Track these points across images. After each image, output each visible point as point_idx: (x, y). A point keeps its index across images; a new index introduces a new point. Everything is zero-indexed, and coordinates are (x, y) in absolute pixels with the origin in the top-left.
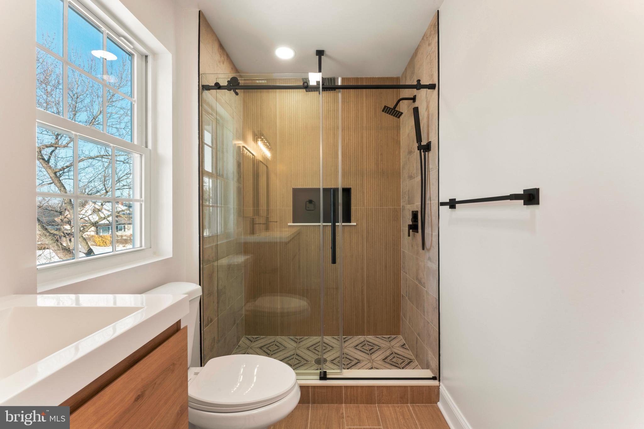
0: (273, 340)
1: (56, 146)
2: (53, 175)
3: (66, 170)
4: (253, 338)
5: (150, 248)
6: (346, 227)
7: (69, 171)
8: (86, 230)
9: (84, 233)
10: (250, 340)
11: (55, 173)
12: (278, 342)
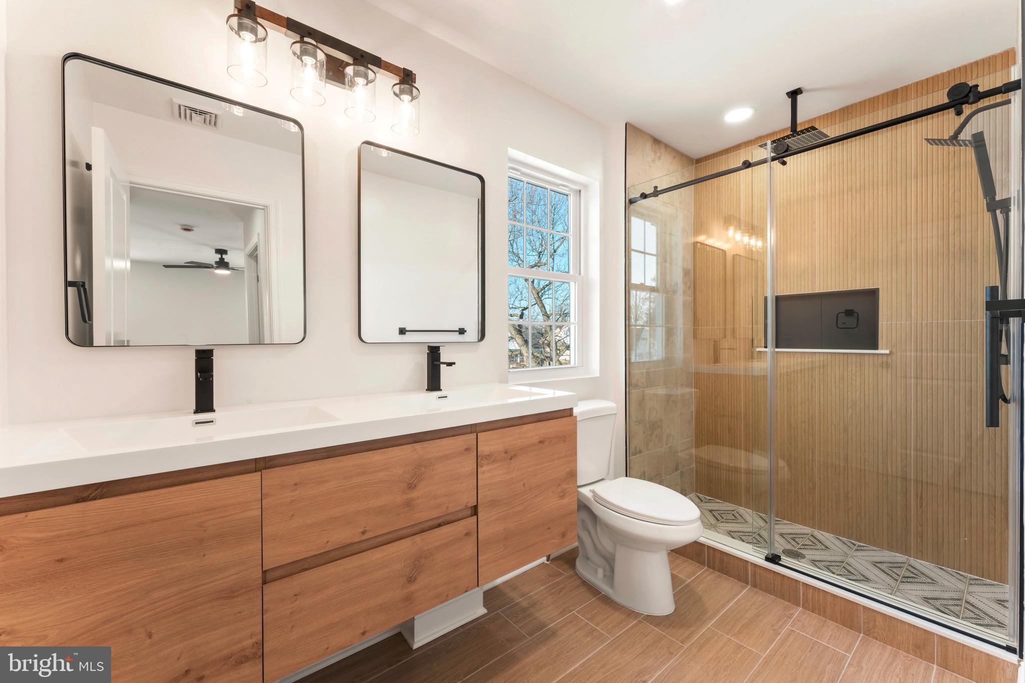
0: (732, 509)
1: (539, 264)
2: (536, 296)
3: (546, 289)
4: (706, 499)
5: (583, 366)
6: (867, 357)
7: (549, 289)
8: (562, 353)
9: (560, 356)
10: (700, 499)
11: (538, 294)
12: (738, 513)
